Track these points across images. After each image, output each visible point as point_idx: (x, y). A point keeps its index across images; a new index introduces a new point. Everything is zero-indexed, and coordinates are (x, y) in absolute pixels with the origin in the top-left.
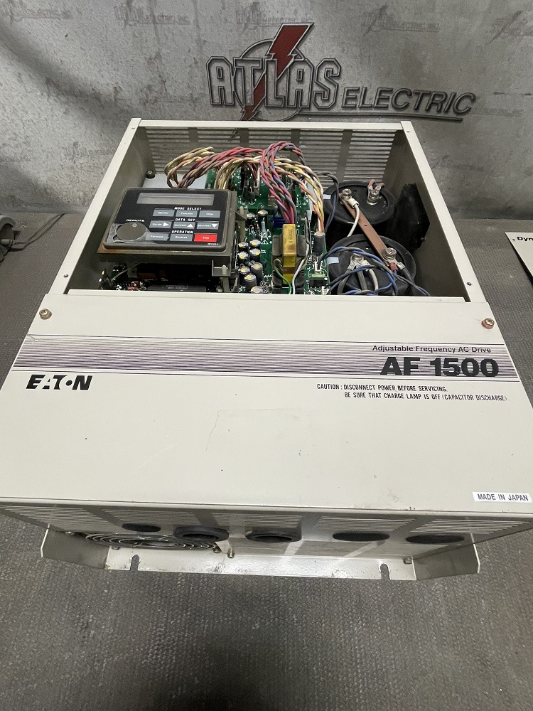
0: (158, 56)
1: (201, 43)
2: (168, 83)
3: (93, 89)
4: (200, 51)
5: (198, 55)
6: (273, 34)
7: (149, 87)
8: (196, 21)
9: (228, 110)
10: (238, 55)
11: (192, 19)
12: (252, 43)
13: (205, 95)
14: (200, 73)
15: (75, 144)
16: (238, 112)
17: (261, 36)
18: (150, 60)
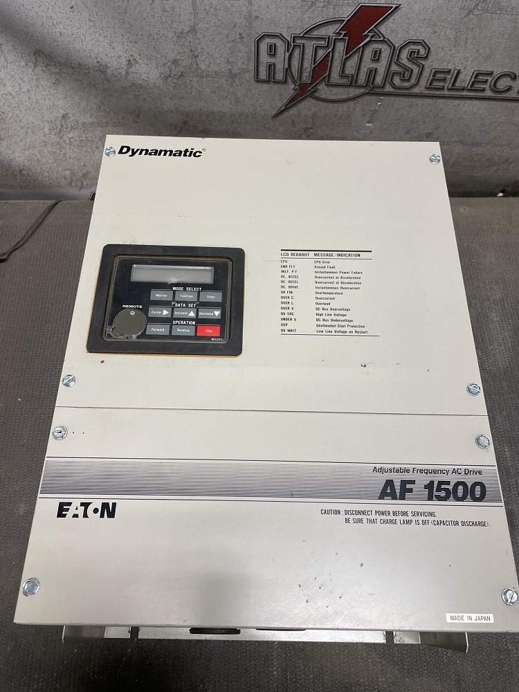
0: (193, 30)
1: (251, 18)
2: (201, 58)
3: (98, 62)
4: (250, 26)
5: (245, 30)
6: (346, 12)
7: (175, 62)
9: (276, 86)
10: (298, 32)
12: (319, 20)
13: (247, 71)
15: (64, 116)
16: (290, 89)
17: (330, 14)
18: (181, 35)
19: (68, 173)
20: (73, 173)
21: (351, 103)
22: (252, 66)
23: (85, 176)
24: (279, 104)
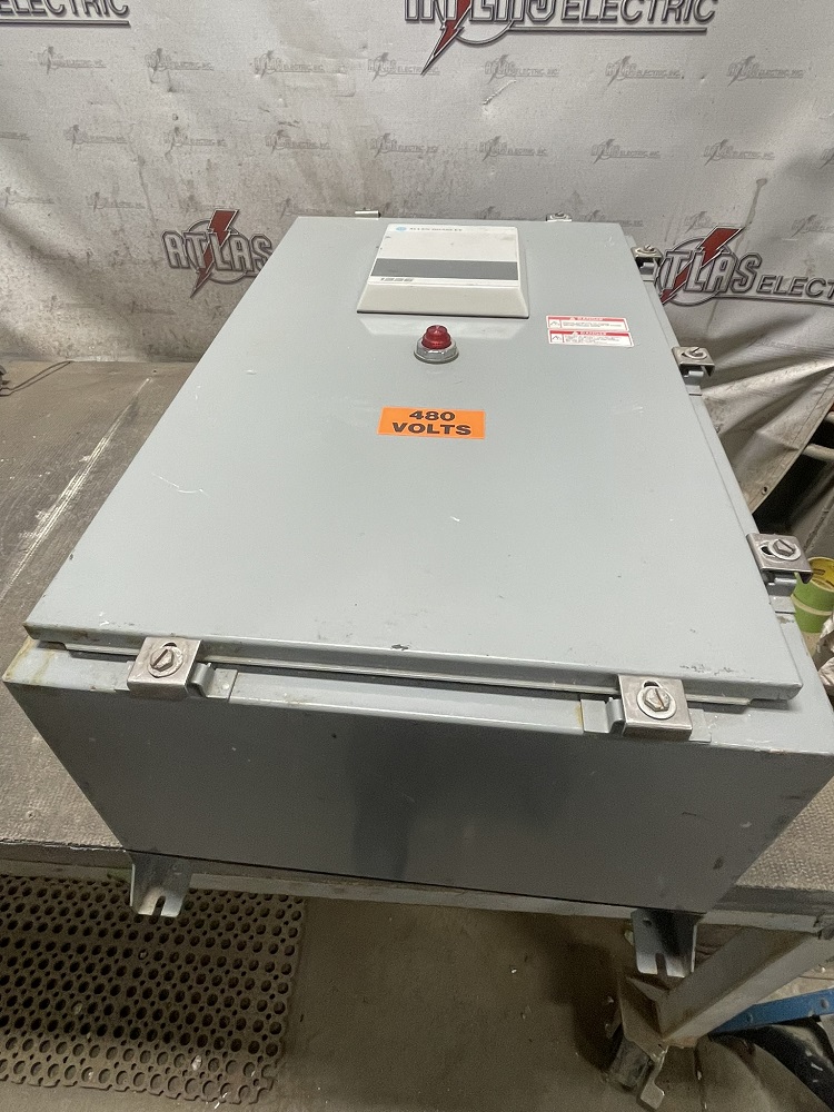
0: (122, 230)
1: (155, 221)
2: (131, 250)
4: (155, 226)
5: (153, 229)
6: (209, 216)
7: (116, 252)
8: (149, 206)
9: (186, 271)
10: (185, 229)
11: (145, 204)
12: (194, 221)
13: (162, 259)
14: (157, 242)
15: (54, 298)
16: (194, 274)
17: (200, 217)
18: (115, 233)
19: (57, 344)
20: (61, 345)
21: (238, 284)
22: (165, 256)
23: (70, 347)
24: (192, 285)
